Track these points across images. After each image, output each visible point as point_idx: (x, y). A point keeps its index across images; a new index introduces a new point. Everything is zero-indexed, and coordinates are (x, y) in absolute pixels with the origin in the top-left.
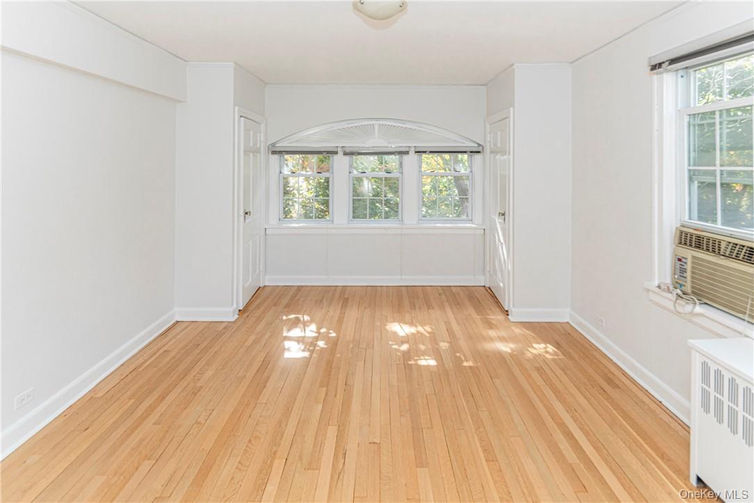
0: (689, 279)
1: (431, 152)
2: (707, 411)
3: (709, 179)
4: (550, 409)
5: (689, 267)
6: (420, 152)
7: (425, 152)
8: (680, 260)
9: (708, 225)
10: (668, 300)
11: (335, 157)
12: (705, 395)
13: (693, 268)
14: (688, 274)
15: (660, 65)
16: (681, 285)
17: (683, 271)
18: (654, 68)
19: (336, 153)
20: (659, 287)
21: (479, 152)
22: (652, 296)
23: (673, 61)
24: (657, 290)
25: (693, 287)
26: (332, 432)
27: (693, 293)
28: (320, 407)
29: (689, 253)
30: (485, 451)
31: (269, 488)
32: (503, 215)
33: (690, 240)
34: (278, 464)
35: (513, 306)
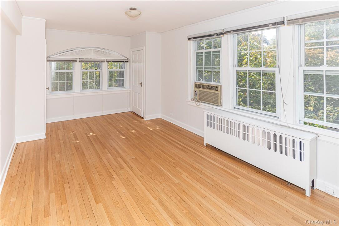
0: (198, 96)
1: (112, 61)
2: (208, 126)
3: (202, 70)
4: (170, 139)
5: (198, 93)
6: (108, 61)
7: (110, 61)
8: (195, 92)
9: (201, 81)
10: (194, 103)
11: (76, 63)
12: (208, 122)
13: (199, 93)
14: (198, 95)
15: (191, 38)
16: (196, 98)
17: (196, 94)
18: (189, 39)
19: (76, 61)
20: (191, 100)
21: (128, 62)
22: (188, 103)
23: (194, 38)
24: (191, 101)
25: (199, 98)
26: (119, 159)
27: (199, 100)
28: (109, 154)
29: (198, 90)
30: (162, 152)
31: (114, 176)
32: (141, 84)
33: (197, 86)
34: (111, 171)
35: (146, 115)
